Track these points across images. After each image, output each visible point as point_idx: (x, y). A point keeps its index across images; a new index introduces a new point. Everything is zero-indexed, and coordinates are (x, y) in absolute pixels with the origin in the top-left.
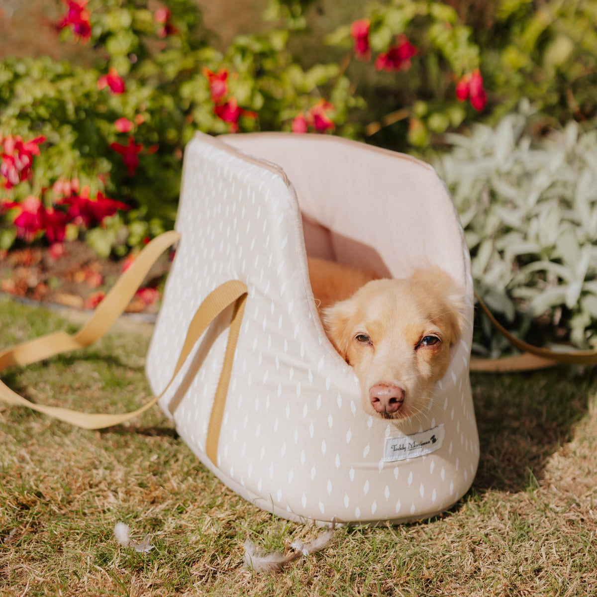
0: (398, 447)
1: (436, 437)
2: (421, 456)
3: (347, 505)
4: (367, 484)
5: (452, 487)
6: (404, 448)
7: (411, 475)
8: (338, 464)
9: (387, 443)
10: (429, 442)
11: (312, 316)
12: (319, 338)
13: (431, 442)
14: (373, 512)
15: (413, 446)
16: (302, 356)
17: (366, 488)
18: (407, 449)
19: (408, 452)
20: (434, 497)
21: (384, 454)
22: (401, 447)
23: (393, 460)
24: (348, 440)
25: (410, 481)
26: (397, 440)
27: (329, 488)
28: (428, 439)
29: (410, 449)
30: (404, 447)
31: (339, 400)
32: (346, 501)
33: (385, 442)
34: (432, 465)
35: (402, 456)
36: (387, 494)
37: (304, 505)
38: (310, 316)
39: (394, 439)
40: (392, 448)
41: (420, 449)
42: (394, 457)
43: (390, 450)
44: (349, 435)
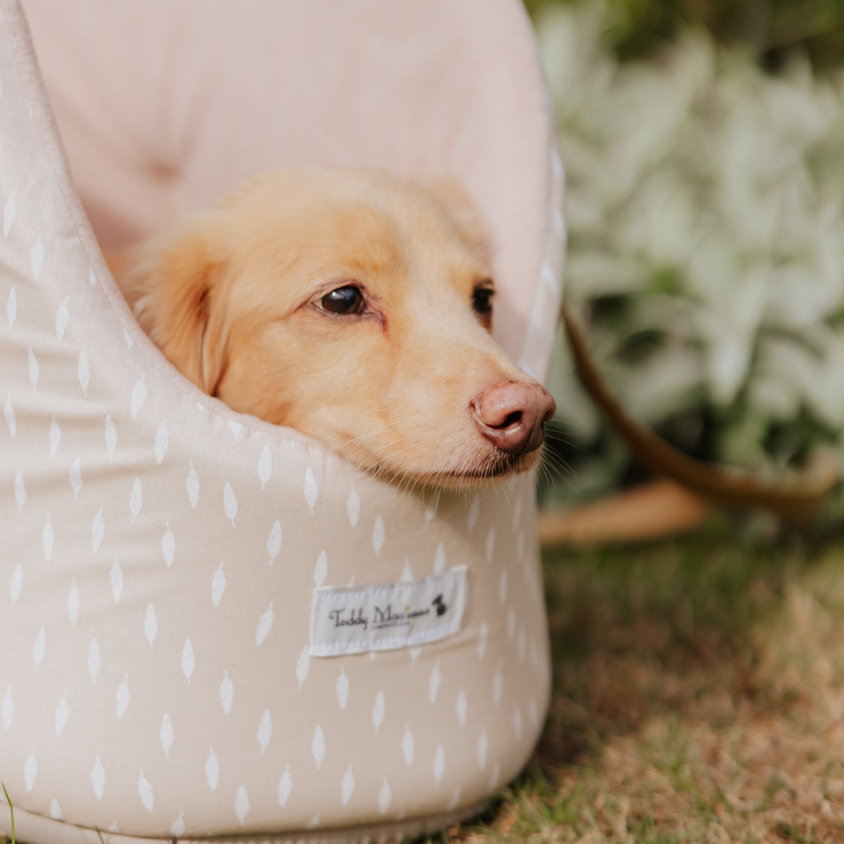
0: (346, 616)
1: (446, 601)
2: (405, 648)
3: (213, 782)
4: (266, 719)
5: (483, 746)
6: (362, 621)
7: (380, 700)
8: (188, 666)
9: (319, 602)
10: (428, 612)
11: (98, 280)
12: (125, 332)
13: (433, 610)
14: (283, 799)
15: (386, 616)
16: (84, 385)
17: (265, 733)
18: (370, 624)
19: (372, 633)
20: (439, 767)
21: (311, 635)
22: (356, 617)
23: (334, 653)
24: (216, 598)
25: (378, 716)
26: (343, 595)
27: (167, 736)
28: (427, 603)
29: (379, 623)
30: (364, 616)
31: (193, 486)
32: (212, 769)
33: (315, 601)
34: (435, 680)
35: (358, 645)
36: (318, 749)
37: (99, 791)
38: (93, 278)
39: (338, 591)
40: (331, 617)
41: (404, 629)
42: (337, 646)
43: (325, 623)
44: (219, 582)
